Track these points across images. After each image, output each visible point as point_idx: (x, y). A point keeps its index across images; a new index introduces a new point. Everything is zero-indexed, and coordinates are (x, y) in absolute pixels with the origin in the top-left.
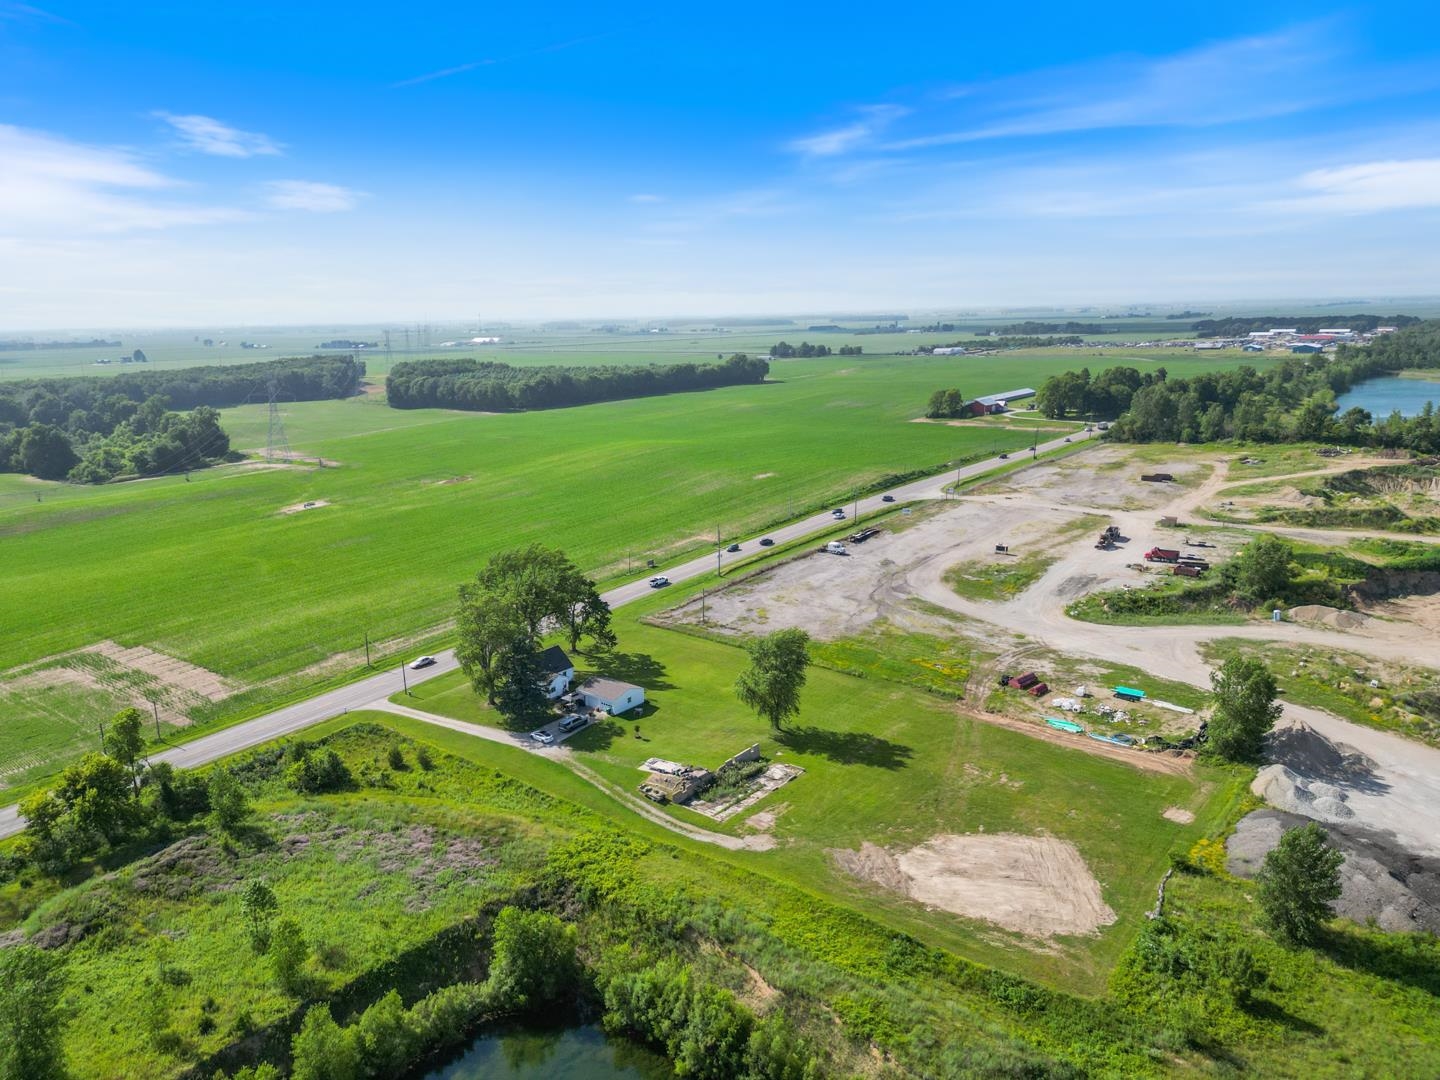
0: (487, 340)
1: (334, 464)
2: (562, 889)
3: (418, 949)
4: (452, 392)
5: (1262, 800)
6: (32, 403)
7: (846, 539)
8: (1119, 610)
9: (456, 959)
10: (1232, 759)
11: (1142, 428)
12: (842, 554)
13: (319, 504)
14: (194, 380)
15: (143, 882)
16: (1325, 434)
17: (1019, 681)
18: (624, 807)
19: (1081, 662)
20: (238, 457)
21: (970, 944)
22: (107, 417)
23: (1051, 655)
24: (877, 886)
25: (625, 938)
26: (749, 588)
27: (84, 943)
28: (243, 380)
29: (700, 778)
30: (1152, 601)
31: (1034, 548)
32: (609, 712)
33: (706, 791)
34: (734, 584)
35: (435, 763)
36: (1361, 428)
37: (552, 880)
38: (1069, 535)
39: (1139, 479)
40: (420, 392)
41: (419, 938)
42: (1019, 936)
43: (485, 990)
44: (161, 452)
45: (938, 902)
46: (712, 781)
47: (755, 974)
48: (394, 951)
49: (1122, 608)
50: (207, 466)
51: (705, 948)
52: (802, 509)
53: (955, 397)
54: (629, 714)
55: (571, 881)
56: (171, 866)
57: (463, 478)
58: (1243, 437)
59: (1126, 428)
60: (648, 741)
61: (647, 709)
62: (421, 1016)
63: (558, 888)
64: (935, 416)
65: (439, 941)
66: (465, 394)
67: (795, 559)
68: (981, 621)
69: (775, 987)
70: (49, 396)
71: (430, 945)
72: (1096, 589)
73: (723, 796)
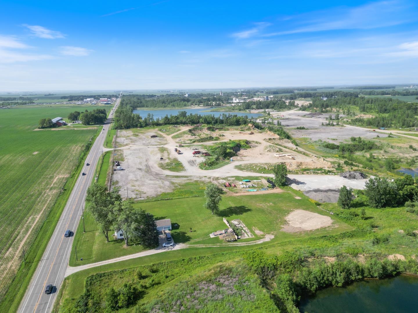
2: (264, 270)
5: (300, 190)
11: (126, 125)
12: (123, 170)
16: (171, 122)
17: (228, 185)
18: (230, 247)
25: (291, 271)
31: (166, 157)
32: (169, 230)
36: (178, 121)
39: (150, 137)
46: (234, 230)
47: (327, 257)
51: (310, 260)
53: (50, 121)
55: (264, 267)
58: (153, 125)
59: (123, 125)
63: (262, 271)
64: (43, 128)
69: (334, 257)
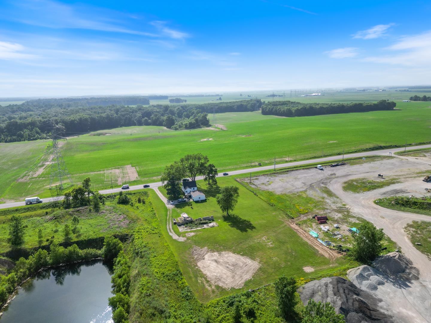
0: (317, 94)
1: (226, 129)
3: (93, 239)
4: (276, 111)
5: (346, 274)
6: (177, 110)
7: (329, 165)
8: (397, 203)
9: (100, 244)
10: (356, 259)
12: (322, 169)
13: (210, 139)
14: (217, 105)
15: (71, 212)
17: (318, 218)
18: (166, 222)
19: (354, 217)
20: (210, 126)
21: (194, 279)
22: (190, 115)
23: (346, 213)
24: (193, 258)
26: (277, 175)
27: (53, 221)
28: (228, 106)
29: (188, 220)
30: (415, 203)
31: (397, 177)
32: (193, 200)
33: (187, 224)
34: (274, 173)
35: (146, 203)
37: (131, 234)
38: (420, 175)
40: (269, 110)
41: (95, 237)
42: (208, 282)
43: (99, 252)
44: (190, 124)
45: (201, 267)
46: (191, 222)
48: (88, 238)
49: (399, 203)
50: (201, 128)
52: (331, 154)
54: (197, 202)
56: (78, 211)
57: (250, 135)
60: (192, 209)
61: (205, 201)
62: (82, 252)
63: (131, 236)
65: (99, 239)
66: (279, 112)
67: (303, 169)
68: (338, 198)
70: (181, 108)
71: (96, 239)
72: (400, 195)
73: (190, 226)
